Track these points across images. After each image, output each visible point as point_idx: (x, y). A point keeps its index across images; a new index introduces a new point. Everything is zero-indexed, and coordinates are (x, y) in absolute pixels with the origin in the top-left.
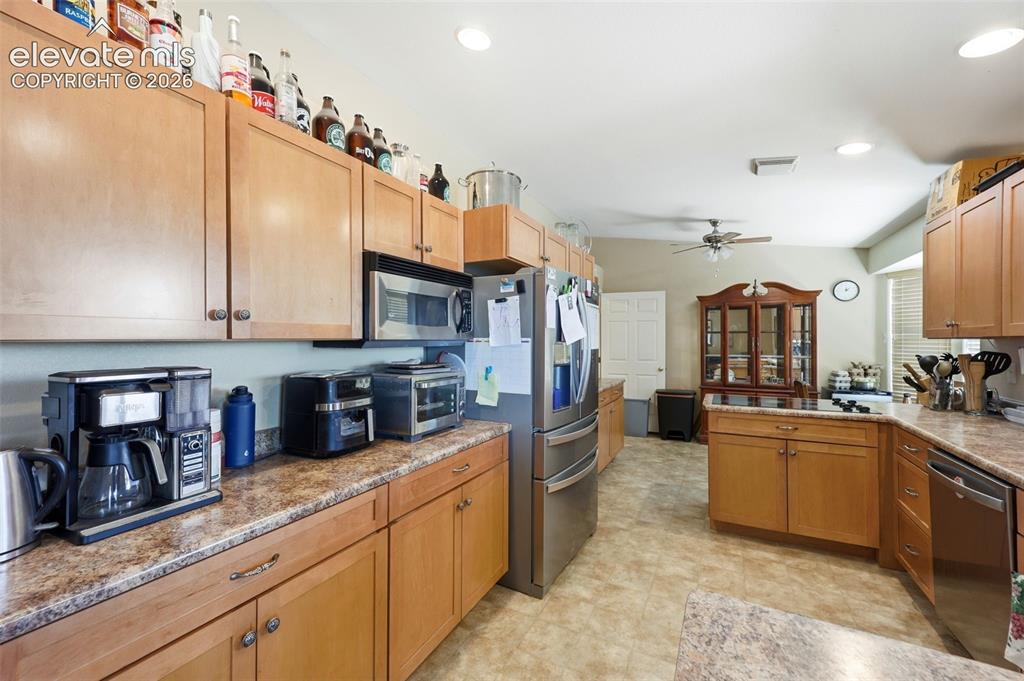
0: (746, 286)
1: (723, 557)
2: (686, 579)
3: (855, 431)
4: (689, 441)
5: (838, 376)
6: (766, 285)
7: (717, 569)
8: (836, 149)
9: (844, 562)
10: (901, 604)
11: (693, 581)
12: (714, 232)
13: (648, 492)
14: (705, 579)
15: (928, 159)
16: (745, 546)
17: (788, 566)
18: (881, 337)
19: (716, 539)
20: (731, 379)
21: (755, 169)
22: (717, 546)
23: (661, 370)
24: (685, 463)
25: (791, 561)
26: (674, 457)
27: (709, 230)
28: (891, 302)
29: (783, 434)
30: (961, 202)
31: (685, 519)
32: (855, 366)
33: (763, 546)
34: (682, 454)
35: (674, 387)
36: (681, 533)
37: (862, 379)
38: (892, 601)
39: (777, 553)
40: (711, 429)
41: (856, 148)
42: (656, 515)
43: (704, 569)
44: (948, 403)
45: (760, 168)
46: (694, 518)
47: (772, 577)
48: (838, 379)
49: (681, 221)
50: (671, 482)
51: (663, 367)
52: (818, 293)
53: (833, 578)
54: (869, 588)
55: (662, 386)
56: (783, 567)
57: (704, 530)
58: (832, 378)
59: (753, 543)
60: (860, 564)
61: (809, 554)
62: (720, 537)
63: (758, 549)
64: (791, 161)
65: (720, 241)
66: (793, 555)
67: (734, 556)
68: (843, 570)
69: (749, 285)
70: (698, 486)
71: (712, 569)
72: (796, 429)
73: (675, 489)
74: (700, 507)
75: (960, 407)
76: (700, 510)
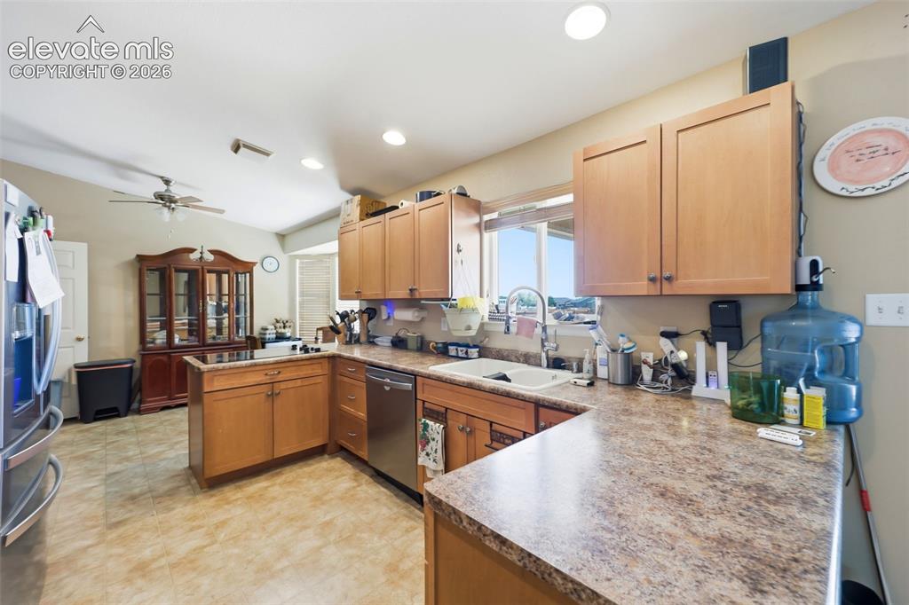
0: (192, 250)
1: (226, 507)
2: (205, 547)
3: (315, 366)
4: (126, 416)
5: (267, 329)
6: (212, 252)
7: (228, 519)
8: (301, 159)
9: (310, 462)
10: (348, 471)
11: (213, 543)
12: (166, 191)
13: (103, 487)
14: (223, 535)
15: (343, 187)
16: (240, 487)
17: (280, 484)
18: (292, 300)
19: (212, 496)
20: (177, 341)
21: (236, 148)
22: (217, 501)
23: (79, 339)
24: (134, 439)
25: (279, 480)
26: (115, 438)
27: (162, 188)
28: (298, 276)
29: (271, 379)
30: (361, 220)
31: (171, 493)
32: (277, 321)
33: (254, 480)
34: (124, 432)
35: (100, 357)
36: (173, 509)
37: (283, 331)
38: (345, 473)
39: (267, 479)
40: (206, 389)
41: (313, 163)
42: (131, 507)
43: (217, 527)
44: (353, 340)
45: (242, 150)
46: (179, 487)
47: (274, 499)
48: (268, 332)
49: (121, 167)
50: (129, 465)
51: (84, 334)
52: (254, 264)
53: (310, 476)
54: (330, 471)
55: (83, 358)
56: (277, 488)
57: (195, 494)
58: (262, 332)
59: (244, 482)
60: (318, 459)
61: (288, 469)
62: (213, 492)
63: (251, 484)
64: (267, 154)
65: (175, 202)
66: (277, 474)
67: (236, 500)
68: (312, 468)
69: (195, 250)
70: (163, 456)
71: (223, 524)
72: (279, 372)
73: (138, 470)
74: (179, 475)
75: (358, 341)
76: (179, 478)
